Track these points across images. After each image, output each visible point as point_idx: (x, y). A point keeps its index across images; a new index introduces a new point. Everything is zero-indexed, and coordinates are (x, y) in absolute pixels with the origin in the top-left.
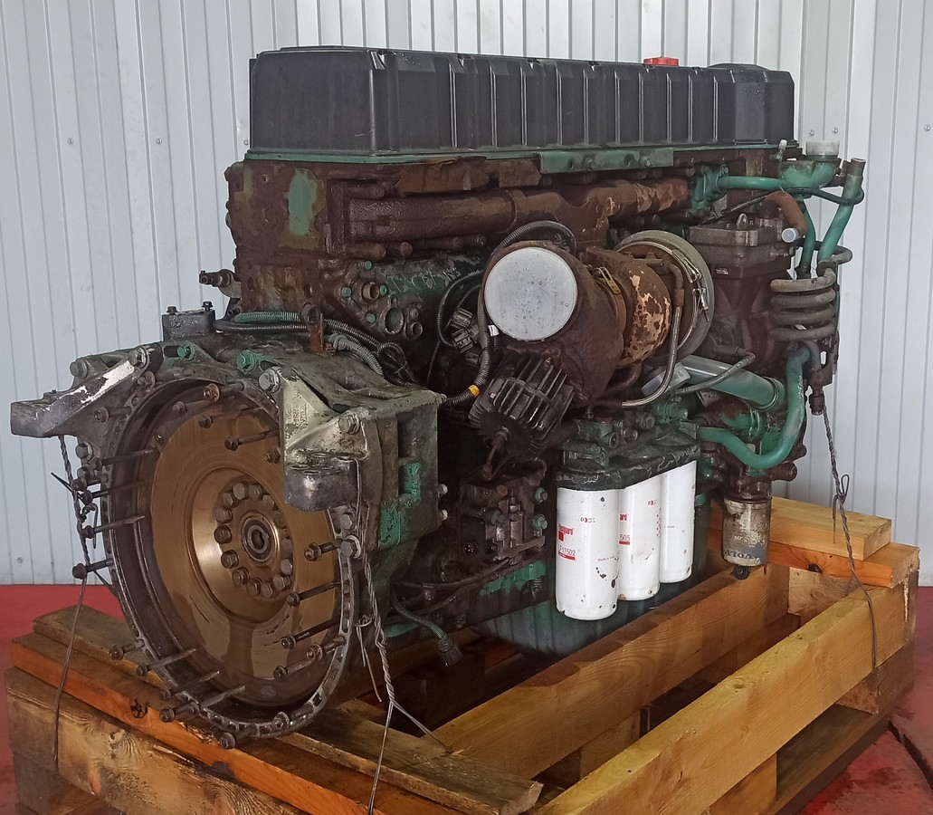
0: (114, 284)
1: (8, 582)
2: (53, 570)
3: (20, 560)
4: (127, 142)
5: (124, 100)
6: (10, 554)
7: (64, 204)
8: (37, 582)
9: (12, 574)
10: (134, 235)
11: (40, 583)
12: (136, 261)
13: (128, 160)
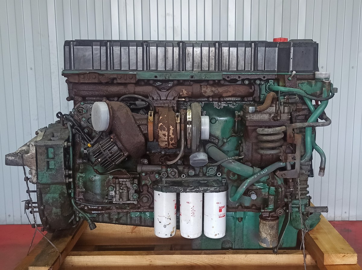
0: (46, 118)
1: (5, 223)
2: (21, 219)
3: (9, 216)
4: (51, 69)
5: (51, 55)
6: (6, 214)
7: (28, 90)
8: (15, 223)
9: (6, 221)
10: (53, 101)
11: (16, 224)
12: (54, 110)
13: (52, 75)
